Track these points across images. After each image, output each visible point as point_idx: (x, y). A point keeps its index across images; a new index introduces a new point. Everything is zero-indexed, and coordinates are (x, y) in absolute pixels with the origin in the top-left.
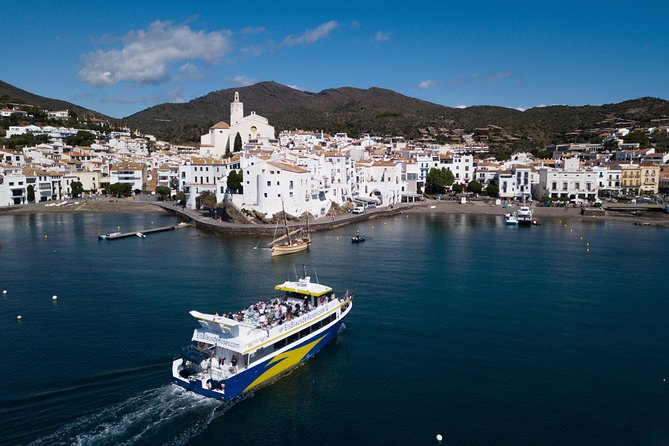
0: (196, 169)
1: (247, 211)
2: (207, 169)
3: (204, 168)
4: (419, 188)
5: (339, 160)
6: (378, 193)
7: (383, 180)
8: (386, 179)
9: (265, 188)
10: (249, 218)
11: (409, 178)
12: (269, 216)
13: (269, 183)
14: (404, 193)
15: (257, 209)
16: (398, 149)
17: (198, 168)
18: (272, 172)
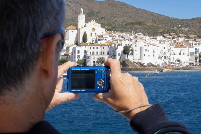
0: (91, 48)
1: (135, 62)
2: (97, 48)
3: (95, 47)
4: (196, 59)
5: (164, 43)
6: (179, 61)
7: (180, 54)
8: (182, 53)
9: (144, 52)
10: (137, 65)
11: (191, 55)
12: (146, 64)
13: (146, 50)
14: (190, 62)
15: (140, 61)
16: (179, 41)
17: (92, 47)
18: (146, 46)
